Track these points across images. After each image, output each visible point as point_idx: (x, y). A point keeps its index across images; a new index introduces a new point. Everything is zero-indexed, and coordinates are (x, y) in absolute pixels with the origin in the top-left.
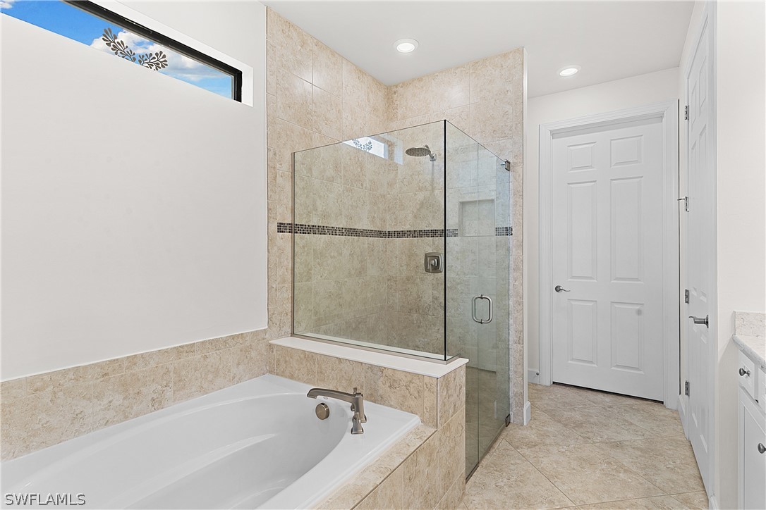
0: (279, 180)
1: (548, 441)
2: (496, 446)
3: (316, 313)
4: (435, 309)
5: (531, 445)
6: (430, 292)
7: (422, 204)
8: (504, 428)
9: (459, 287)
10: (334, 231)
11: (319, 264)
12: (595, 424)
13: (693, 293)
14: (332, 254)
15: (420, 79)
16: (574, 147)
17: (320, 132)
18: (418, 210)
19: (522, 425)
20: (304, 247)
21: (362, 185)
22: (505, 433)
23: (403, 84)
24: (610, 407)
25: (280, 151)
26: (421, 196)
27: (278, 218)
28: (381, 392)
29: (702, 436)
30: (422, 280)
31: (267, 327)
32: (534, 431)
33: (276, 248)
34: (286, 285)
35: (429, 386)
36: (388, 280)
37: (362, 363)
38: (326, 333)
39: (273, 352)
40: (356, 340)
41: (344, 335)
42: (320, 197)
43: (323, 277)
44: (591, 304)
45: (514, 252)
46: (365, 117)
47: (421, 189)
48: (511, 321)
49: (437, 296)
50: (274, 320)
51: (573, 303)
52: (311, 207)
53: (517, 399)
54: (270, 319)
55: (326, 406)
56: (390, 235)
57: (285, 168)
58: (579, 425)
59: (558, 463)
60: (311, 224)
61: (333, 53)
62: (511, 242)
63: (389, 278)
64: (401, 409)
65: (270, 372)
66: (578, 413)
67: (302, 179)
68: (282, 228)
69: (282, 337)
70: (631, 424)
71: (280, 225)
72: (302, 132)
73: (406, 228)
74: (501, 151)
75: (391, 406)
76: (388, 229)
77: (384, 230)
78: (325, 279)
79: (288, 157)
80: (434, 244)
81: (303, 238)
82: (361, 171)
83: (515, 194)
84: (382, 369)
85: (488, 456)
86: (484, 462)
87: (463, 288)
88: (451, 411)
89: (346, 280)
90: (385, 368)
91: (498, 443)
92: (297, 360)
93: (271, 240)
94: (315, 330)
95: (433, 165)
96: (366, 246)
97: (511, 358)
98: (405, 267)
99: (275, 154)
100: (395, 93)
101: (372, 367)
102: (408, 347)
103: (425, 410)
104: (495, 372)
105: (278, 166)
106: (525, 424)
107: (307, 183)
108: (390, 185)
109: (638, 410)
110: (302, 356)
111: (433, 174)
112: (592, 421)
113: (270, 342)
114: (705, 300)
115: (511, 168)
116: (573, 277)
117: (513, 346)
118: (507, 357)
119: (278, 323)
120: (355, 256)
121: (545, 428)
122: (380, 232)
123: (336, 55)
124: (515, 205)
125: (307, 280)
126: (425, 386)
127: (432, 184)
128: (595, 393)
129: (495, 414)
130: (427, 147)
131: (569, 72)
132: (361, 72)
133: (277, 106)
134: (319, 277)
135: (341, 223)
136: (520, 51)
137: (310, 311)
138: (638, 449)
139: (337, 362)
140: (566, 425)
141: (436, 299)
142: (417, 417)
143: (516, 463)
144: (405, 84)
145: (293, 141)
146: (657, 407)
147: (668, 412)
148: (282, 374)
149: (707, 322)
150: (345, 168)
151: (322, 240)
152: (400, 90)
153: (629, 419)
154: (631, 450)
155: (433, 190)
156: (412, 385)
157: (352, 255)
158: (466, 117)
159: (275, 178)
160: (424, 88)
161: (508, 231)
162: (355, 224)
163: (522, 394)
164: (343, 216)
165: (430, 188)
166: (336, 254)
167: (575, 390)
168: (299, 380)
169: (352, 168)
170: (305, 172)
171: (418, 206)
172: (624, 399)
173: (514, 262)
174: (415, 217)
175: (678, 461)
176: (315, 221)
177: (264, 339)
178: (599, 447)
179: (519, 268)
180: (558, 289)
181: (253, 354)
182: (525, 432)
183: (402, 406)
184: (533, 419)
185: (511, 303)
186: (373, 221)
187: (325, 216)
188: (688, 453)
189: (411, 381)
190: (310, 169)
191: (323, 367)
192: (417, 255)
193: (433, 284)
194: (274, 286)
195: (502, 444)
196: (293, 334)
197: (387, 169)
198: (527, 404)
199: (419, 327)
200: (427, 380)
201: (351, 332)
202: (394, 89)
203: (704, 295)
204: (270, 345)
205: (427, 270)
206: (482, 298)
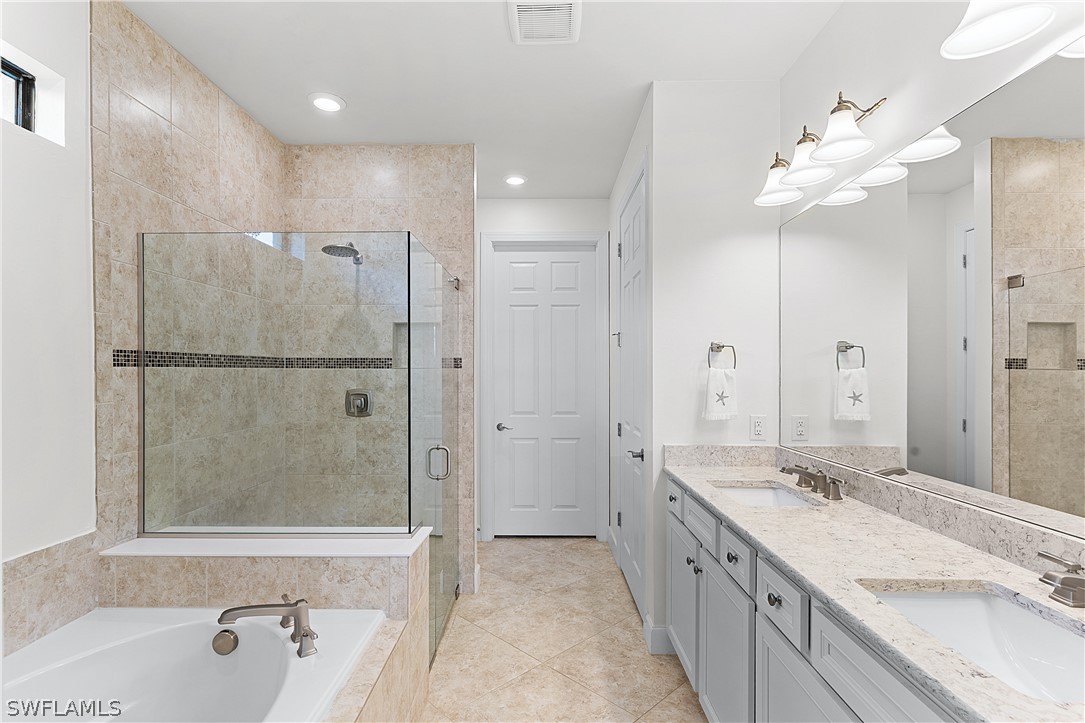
0: (116, 277)
1: (503, 605)
2: (450, 626)
3: (180, 493)
4: (362, 466)
5: (488, 613)
6: (355, 443)
7: (341, 323)
8: (454, 603)
9: (393, 434)
10: (207, 361)
11: (184, 415)
12: (543, 573)
13: (625, 427)
14: (205, 397)
15: (338, 147)
16: (517, 265)
17: (184, 202)
18: (336, 330)
19: (473, 593)
20: (159, 388)
21: (249, 289)
22: (456, 608)
23: (311, 146)
24: (553, 552)
25: (117, 229)
26: (339, 311)
27: (115, 341)
28: (325, 592)
29: (635, 563)
30: (342, 427)
31: (94, 529)
32: (487, 597)
33: (110, 394)
34: (129, 454)
35: (397, 569)
36: (287, 430)
37: (293, 558)
38: (195, 523)
39: (108, 569)
40: (274, 526)
41: (223, 521)
42: (185, 307)
43: (191, 434)
44: (532, 442)
45: (463, 388)
46: (253, 186)
47: (339, 301)
48: (460, 472)
49: (365, 447)
50: (107, 515)
51: (516, 442)
52: (171, 322)
53: (467, 565)
54: (100, 515)
55: (232, 633)
56: (289, 363)
57: (126, 257)
58: (529, 578)
59: (517, 625)
60: (171, 350)
61: (205, 79)
62: (460, 376)
63: (288, 426)
64: (358, 608)
65: (103, 604)
66: (525, 565)
67: (157, 278)
68: (121, 358)
69: (122, 541)
70: (574, 565)
71: (117, 353)
72: (154, 200)
73: (317, 354)
74: (448, 264)
75: (342, 607)
76: (287, 354)
77: (280, 357)
78: (193, 437)
79: (131, 239)
80: (359, 377)
81: (158, 374)
82: (248, 267)
83: (464, 319)
84: (326, 561)
85: (443, 641)
86: (441, 649)
87: (399, 435)
88: (419, 594)
89: (226, 435)
90: (332, 558)
91: (451, 622)
92: (167, 574)
93: (100, 380)
94: (179, 521)
95: (358, 270)
96: (256, 381)
97: (461, 516)
98: (315, 410)
99: (108, 233)
100: (297, 157)
101: (310, 561)
102: (320, 523)
103: (392, 601)
104: (441, 537)
105: (114, 253)
106: (476, 591)
107: (163, 285)
108: (290, 290)
109: (577, 550)
110: (177, 565)
111: (357, 282)
112: (540, 570)
113: (101, 553)
114: (639, 434)
115: (461, 287)
116: (515, 413)
117: (464, 502)
118: (455, 516)
119: (115, 519)
120: (239, 398)
121: (497, 591)
122: (275, 360)
123: (210, 84)
124: (465, 332)
125: (165, 442)
126: (392, 570)
127: (356, 296)
128: (537, 540)
129: (441, 587)
130: (351, 245)
131: (515, 181)
132: (246, 116)
133: (110, 151)
134: (185, 435)
135: (220, 348)
136: (470, 147)
137: (171, 490)
138: (583, 589)
139: (249, 563)
140: (516, 582)
141: (363, 452)
142: (381, 612)
143: (476, 639)
144: (316, 148)
145: (139, 213)
146: (591, 542)
147: (601, 546)
148: (134, 602)
149: (642, 456)
150: (224, 261)
151: (189, 376)
152: (307, 155)
153: (570, 560)
154: (578, 591)
155: (358, 303)
156: (372, 573)
157: (235, 396)
158: (403, 213)
159: (108, 275)
160: (345, 161)
161: (457, 363)
162: (240, 349)
163: (473, 556)
164: (222, 337)
165: (354, 301)
166: (211, 397)
167: (518, 541)
168: (169, 604)
169: (234, 262)
170: (161, 265)
171: (335, 325)
172: (563, 540)
173: (464, 401)
174: (331, 339)
175: (616, 591)
176: (177, 346)
177: (89, 550)
178: (551, 596)
179: (469, 408)
180: (499, 427)
181: (69, 580)
182: (477, 601)
183: (357, 604)
184: (483, 583)
185: (460, 450)
186: (265, 344)
187: (193, 337)
188: (622, 582)
189: (371, 569)
190: (169, 262)
191: (222, 575)
192: (334, 393)
193: (357, 432)
194: (108, 458)
195: (456, 621)
196: (142, 532)
197: (284, 267)
198: (477, 567)
199: (337, 492)
200: (394, 562)
201: (234, 514)
202: (297, 151)
203: (638, 429)
204: (103, 559)
205: (349, 413)
206: (438, 449)
